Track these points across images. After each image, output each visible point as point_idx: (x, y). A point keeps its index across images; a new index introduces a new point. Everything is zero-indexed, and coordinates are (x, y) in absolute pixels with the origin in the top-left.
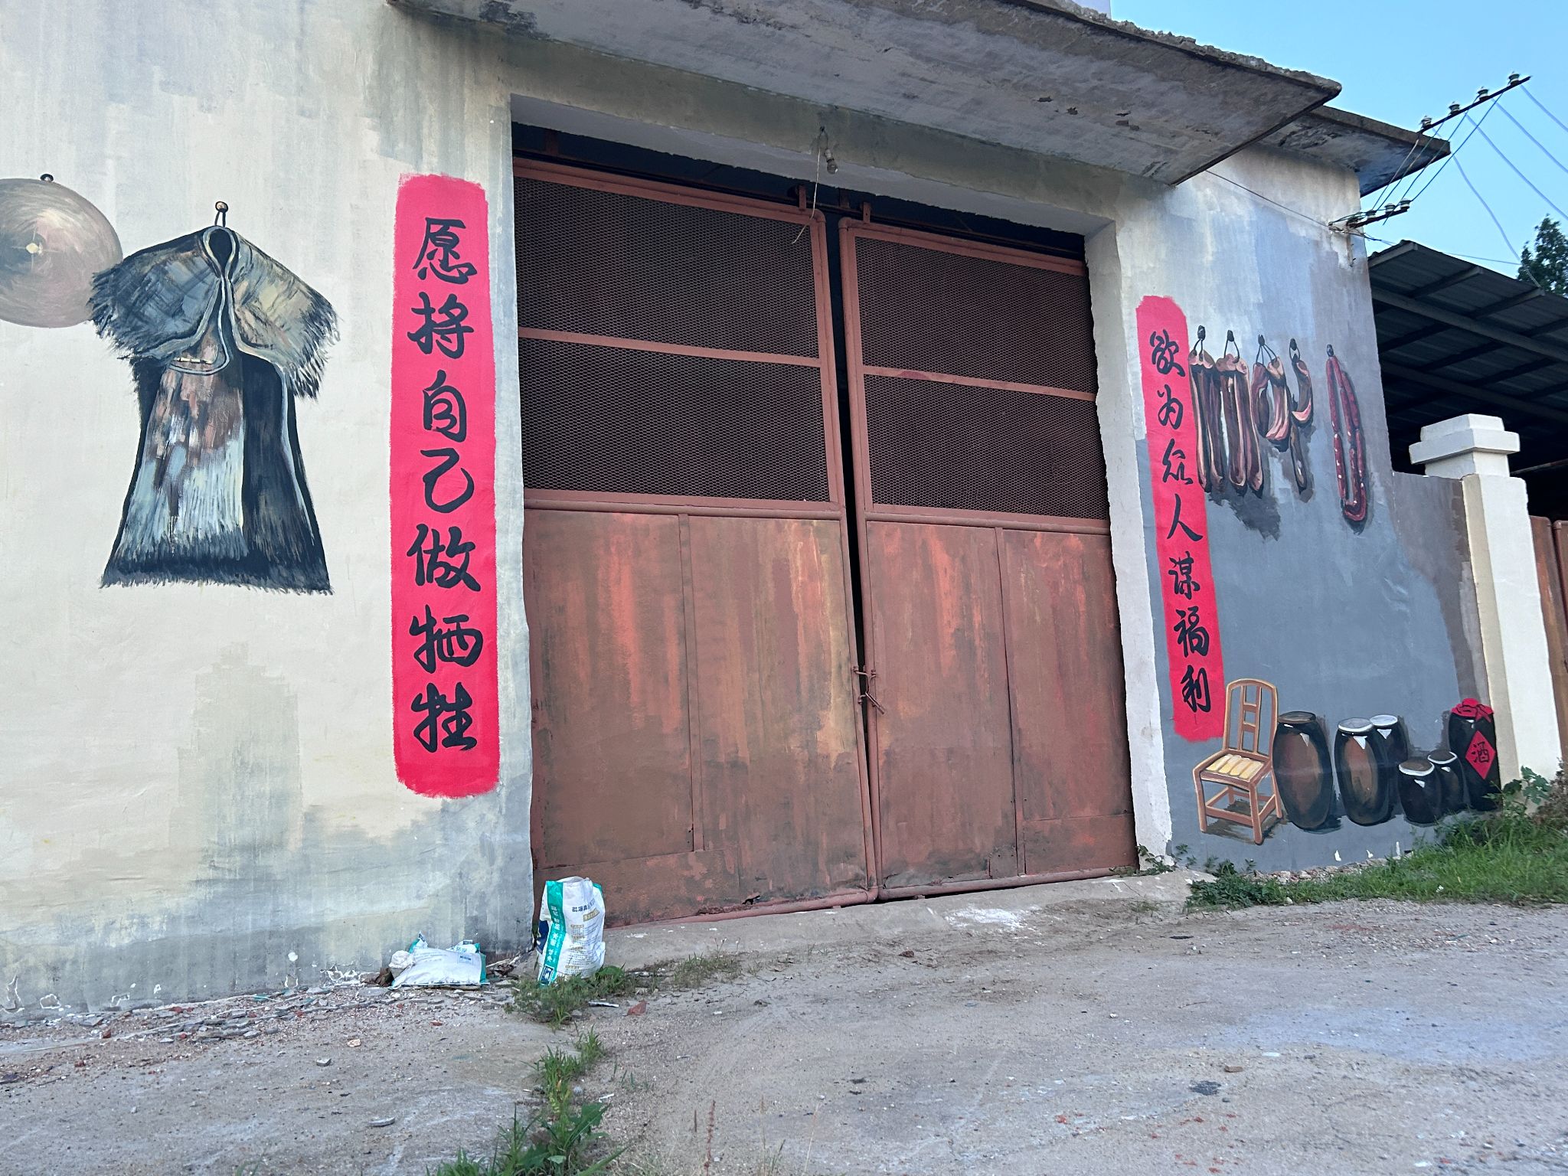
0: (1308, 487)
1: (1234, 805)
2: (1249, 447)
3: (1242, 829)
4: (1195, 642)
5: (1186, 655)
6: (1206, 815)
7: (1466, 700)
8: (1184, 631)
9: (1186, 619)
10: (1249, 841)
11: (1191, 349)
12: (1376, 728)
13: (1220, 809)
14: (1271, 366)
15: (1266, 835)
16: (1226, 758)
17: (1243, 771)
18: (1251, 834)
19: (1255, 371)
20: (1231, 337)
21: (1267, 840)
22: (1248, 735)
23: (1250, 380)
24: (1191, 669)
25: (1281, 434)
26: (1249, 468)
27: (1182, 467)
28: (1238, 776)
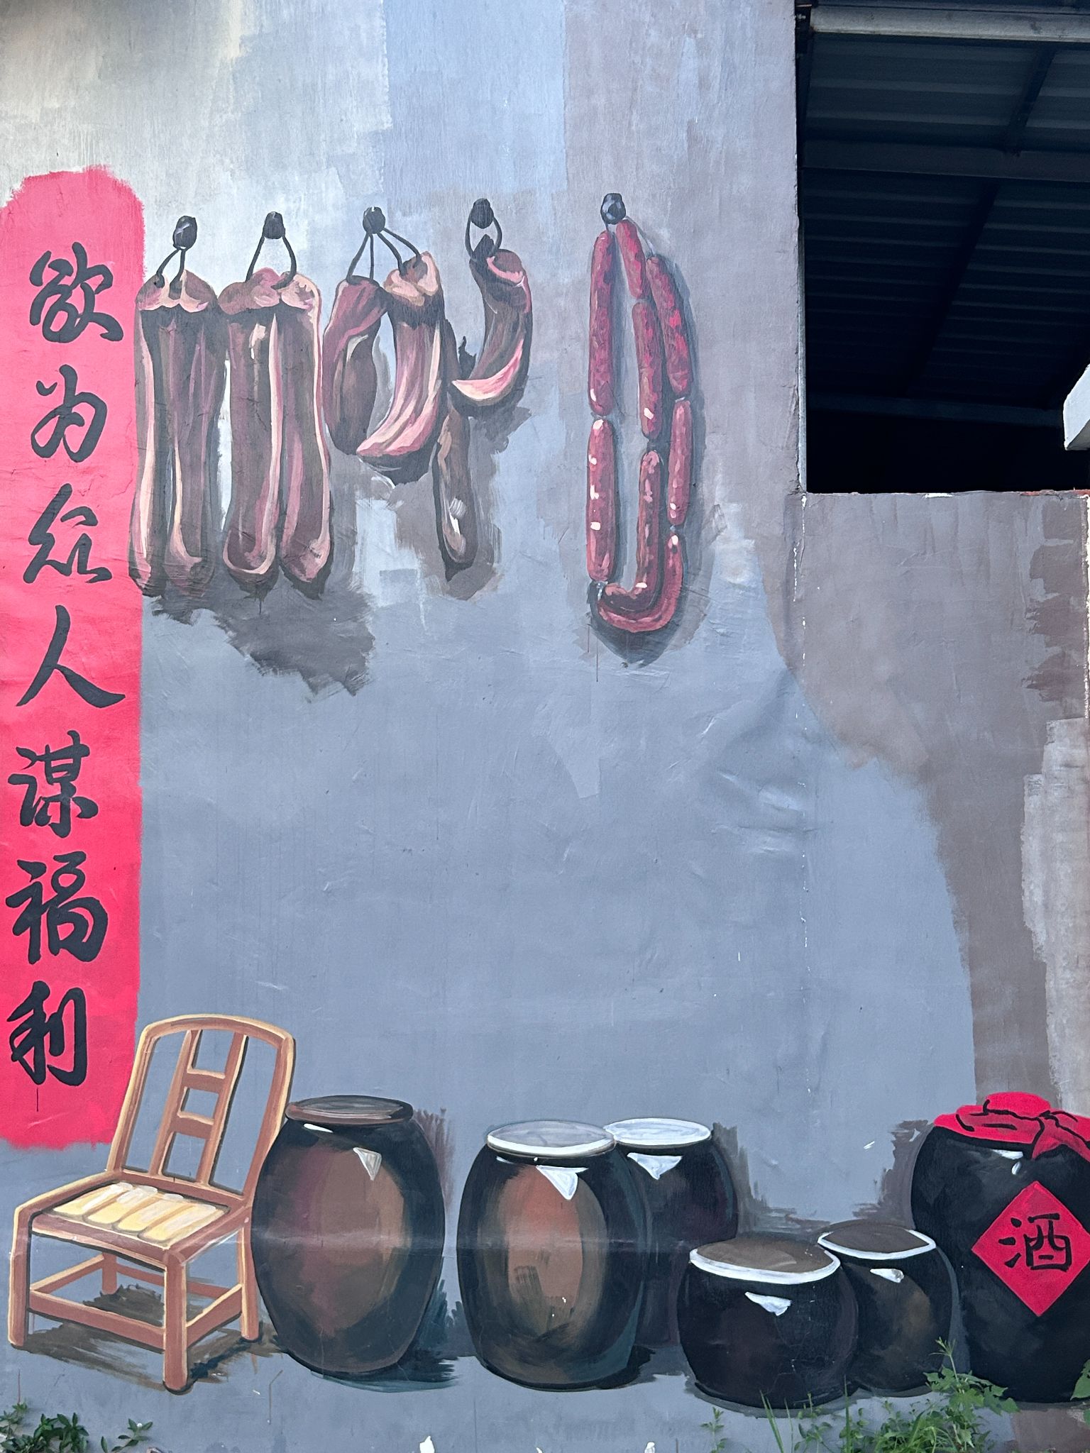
0: (480, 559)
1: (115, 1297)
2: (296, 481)
3: (130, 1353)
4: (64, 931)
5: (34, 956)
6: (28, 1310)
7: (996, 1098)
8: (36, 907)
9: (45, 880)
10: (145, 1380)
11: (149, 273)
12: (622, 1150)
13: (73, 1301)
14: (396, 278)
15: (200, 1372)
16: (114, 1189)
17: (156, 1223)
18: (157, 1366)
19: (341, 298)
20: (274, 228)
21: (199, 1385)
22: (187, 1145)
23: (320, 323)
24: (40, 992)
25: (409, 439)
26: (289, 530)
27: (84, 545)
28: (139, 1234)
